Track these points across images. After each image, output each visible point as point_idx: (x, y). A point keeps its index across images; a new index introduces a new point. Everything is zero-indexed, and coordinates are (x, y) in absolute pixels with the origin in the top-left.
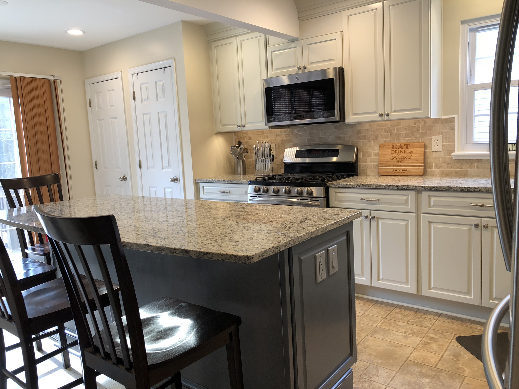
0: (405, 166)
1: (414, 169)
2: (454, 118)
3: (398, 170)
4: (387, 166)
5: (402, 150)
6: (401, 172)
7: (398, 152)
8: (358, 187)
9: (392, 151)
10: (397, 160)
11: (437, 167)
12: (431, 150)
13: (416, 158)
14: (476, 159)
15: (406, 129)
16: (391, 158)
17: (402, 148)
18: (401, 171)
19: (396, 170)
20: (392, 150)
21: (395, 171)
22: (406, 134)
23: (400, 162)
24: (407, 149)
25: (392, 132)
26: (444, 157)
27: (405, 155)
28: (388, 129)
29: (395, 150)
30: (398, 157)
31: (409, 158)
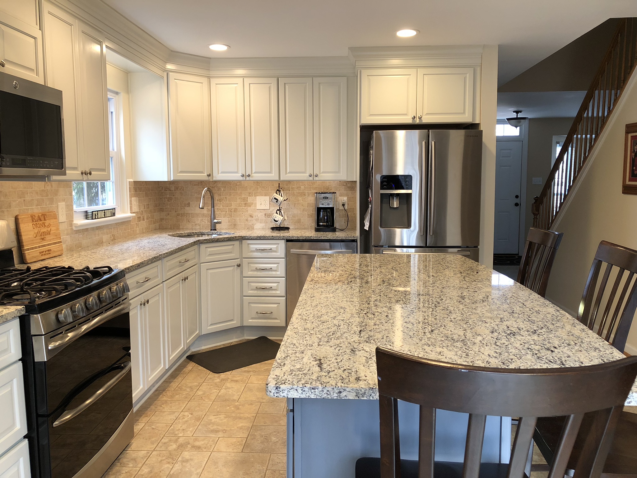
0: (49, 245)
1: (57, 247)
3: (44, 251)
4: (32, 248)
5: (41, 222)
7: (38, 226)
9: (33, 224)
10: (40, 237)
12: (59, 220)
13: (55, 233)
16: (35, 236)
17: (41, 220)
18: (47, 253)
19: (42, 252)
20: (32, 223)
21: (42, 254)
22: (38, 200)
23: (43, 239)
24: (45, 221)
26: (68, 229)
27: (45, 230)
28: (21, 192)
29: (35, 223)
30: (40, 233)
31: (49, 234)
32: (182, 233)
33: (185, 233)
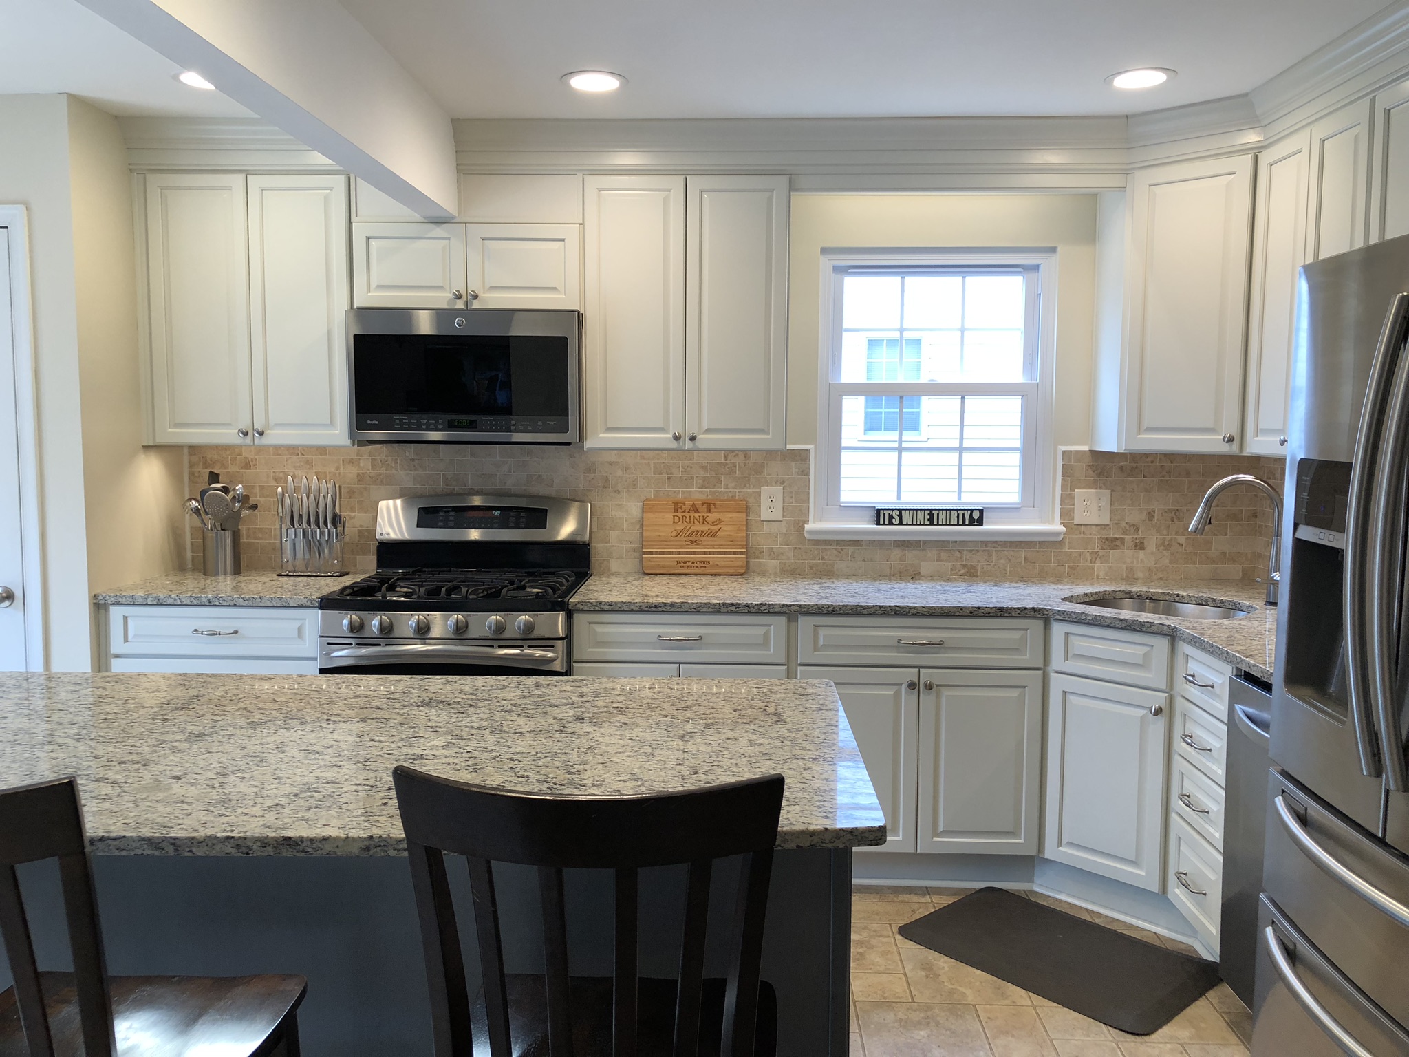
0: (705, 553)
1: (725, 560)
2: (807, 451)
3: (689, 562)
4: (662, 553)
5: (697, 515)
6: (697, 567)
7: (688, 520)
8: (654, 609)
9: (674, 516)
10: (687, 538)
11: (773, 554)
12: (760, 517)
13: (729, 535)
14: (850, 540)
15: (704, 468)
16: (673, 535)
17: (697, 511)
18: (696, 565)
19: (686, 562)
20: (674, 514)
21: (683, 565)
22: (704, 479)
23: (693, 542)
24: (707, 514)
25: (671, 474)
26: (785, 534)
27: (705, 528)
28: (662, 465)
29: (680, 515)
30: (689, 532)
31: (714, 535)
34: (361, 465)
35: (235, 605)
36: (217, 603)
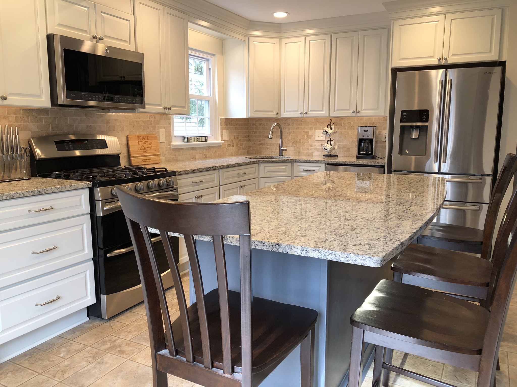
0: (149, 156)
1: (155, 158)
2: (170, 116)
3: (145, 159)
4: (137, 157)
5: (145, 141)
6: (148, 161)
7: (142, 143)
9: (138, 142)
10: (143, 150)
11: (164, 155)
12: (160, 141)
13: (155, 148)
14: (181, 148)
15: (144, 122)
16: (139, 149)
17: (144, 139)
18: (147, 160)
19: (144, 160)
21: (144, 161)
22: (144, 126)
23: (145, 152)
24: (148, 140)
25: (134, 124)
26: (166, 147)
27: (148, 146)
28: (131, 121)
29: (140, 141)
30: (144, 147)
31: (151, 149)
32: (257, 156)
33: (260, 157)
34: (10, 119)
35: (53, 192)
36: (44, 193)
